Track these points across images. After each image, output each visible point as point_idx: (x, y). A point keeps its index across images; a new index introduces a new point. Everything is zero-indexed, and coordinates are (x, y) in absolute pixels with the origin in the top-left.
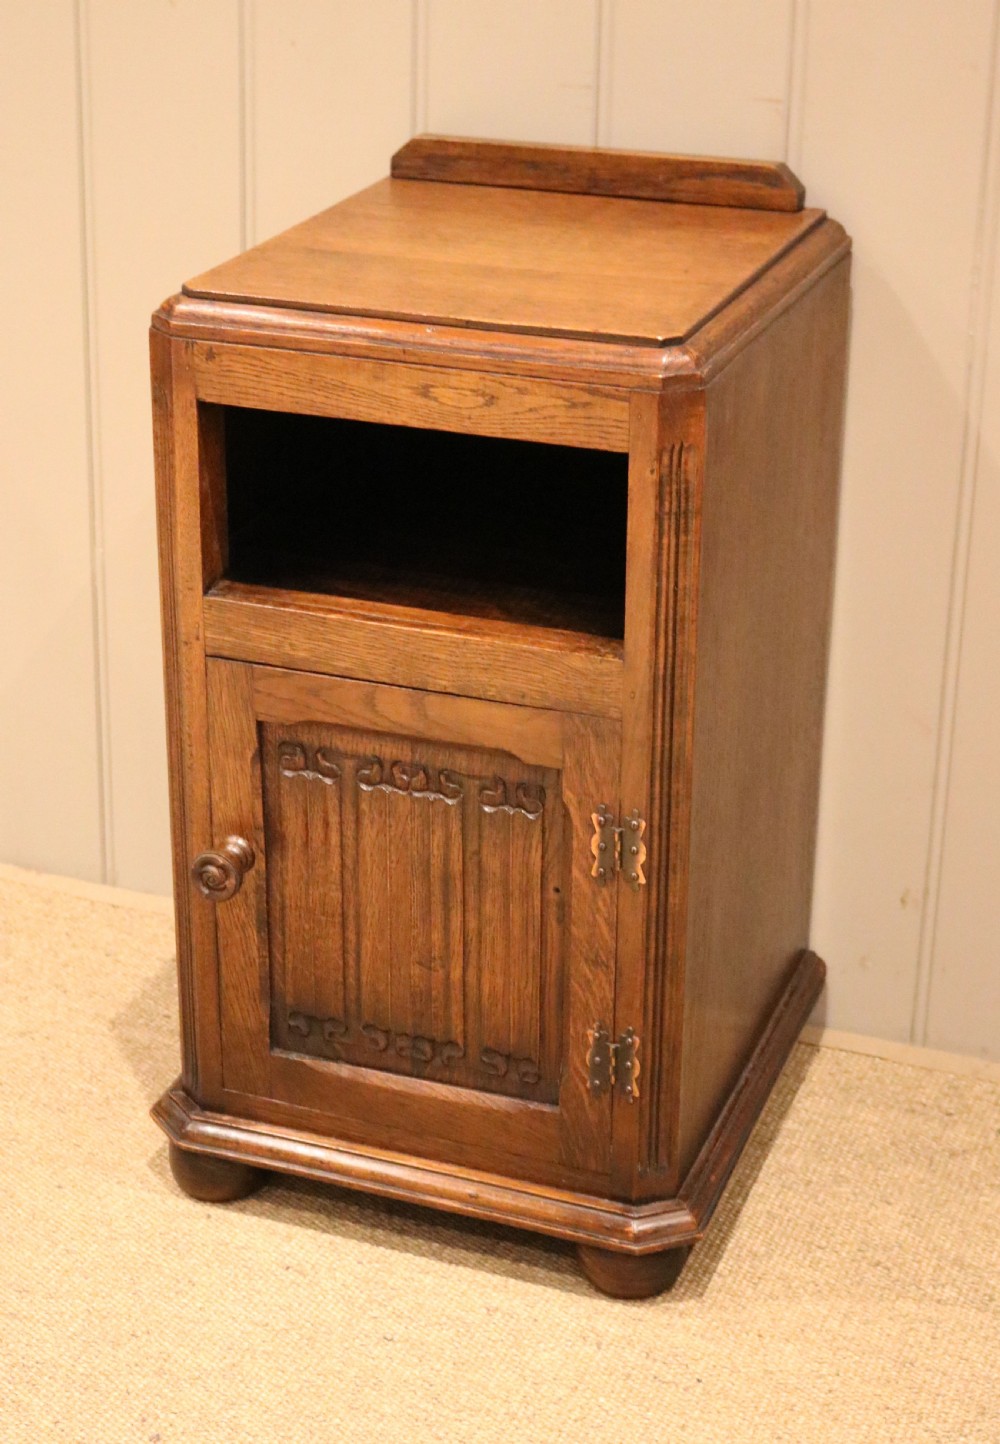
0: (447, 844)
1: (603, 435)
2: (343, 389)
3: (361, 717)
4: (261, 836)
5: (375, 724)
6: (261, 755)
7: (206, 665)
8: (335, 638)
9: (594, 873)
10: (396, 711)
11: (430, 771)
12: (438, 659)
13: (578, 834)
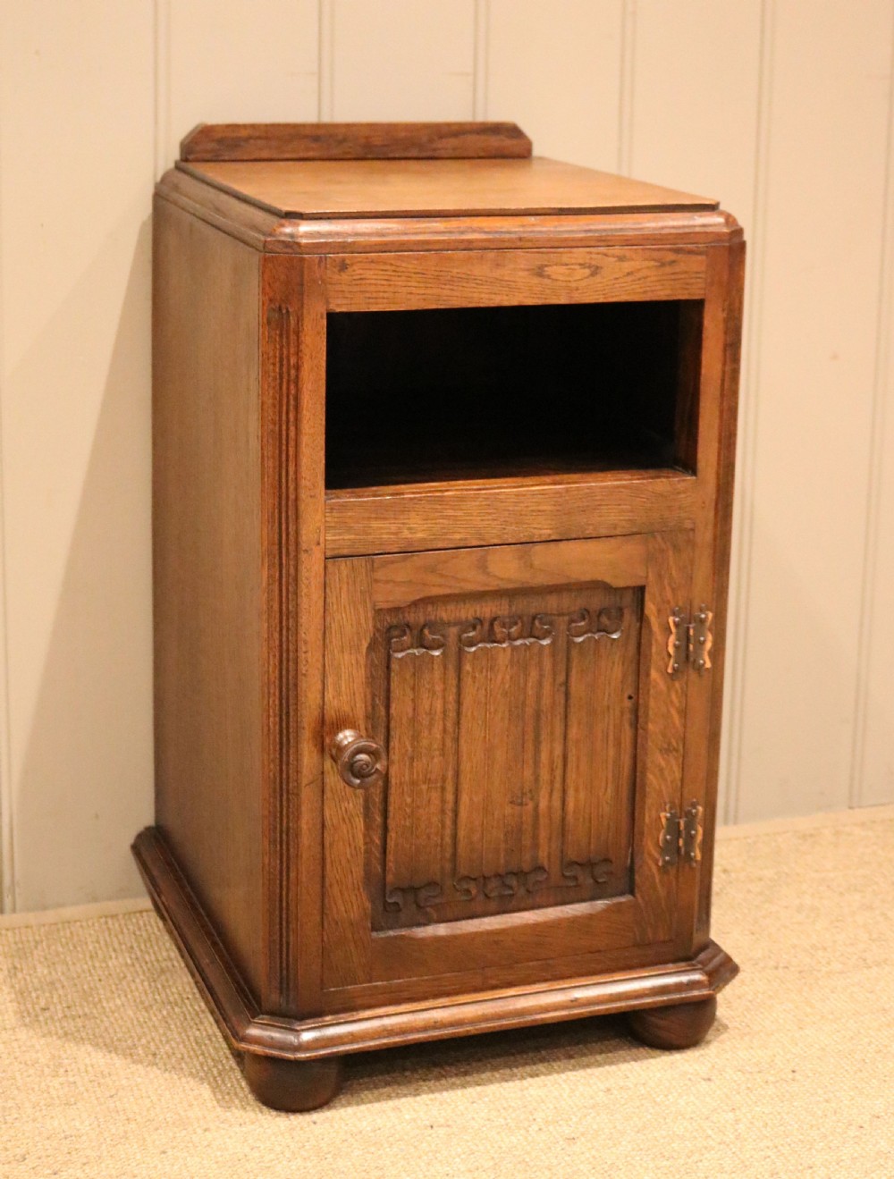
0: (540, 684)
1: (684, 286)
2: (468, 281)
3: (473, 580)
5: (487, 585)
7: (325, 567)
8: (450, 512)
9: (670, 671)
10: (506, 569)
11: (526, 619)
13: (656, 640)
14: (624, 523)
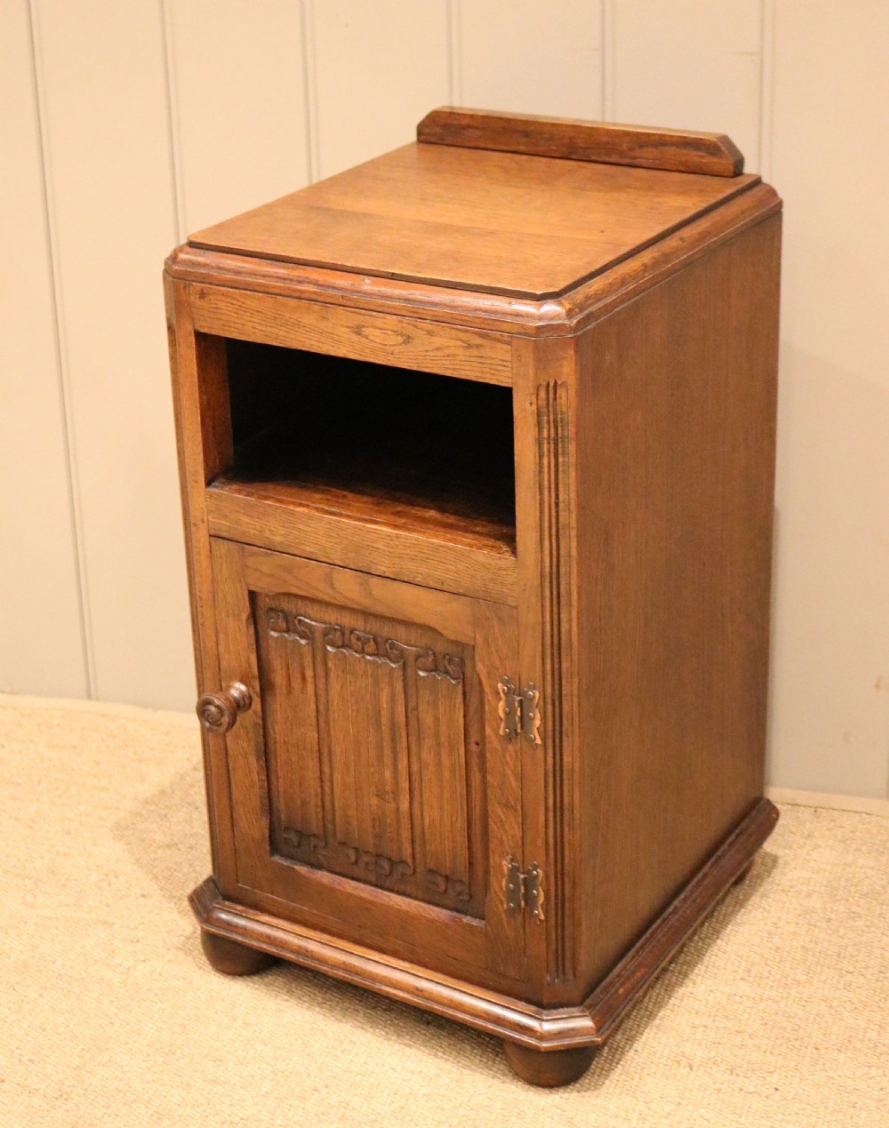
0: (393, 700)
1: (493, 372)
2: (299, 326)
3: (324, 592)
4: (257, 685)
5: (334, 598)
6: (254, 616)
7: (210, 543)
8: (301, 526)
9: (501, 732)
10: (348, 587)
11: (379, 639)
12: (379, 549)
13: (488, 700)
14: (451, 582)
